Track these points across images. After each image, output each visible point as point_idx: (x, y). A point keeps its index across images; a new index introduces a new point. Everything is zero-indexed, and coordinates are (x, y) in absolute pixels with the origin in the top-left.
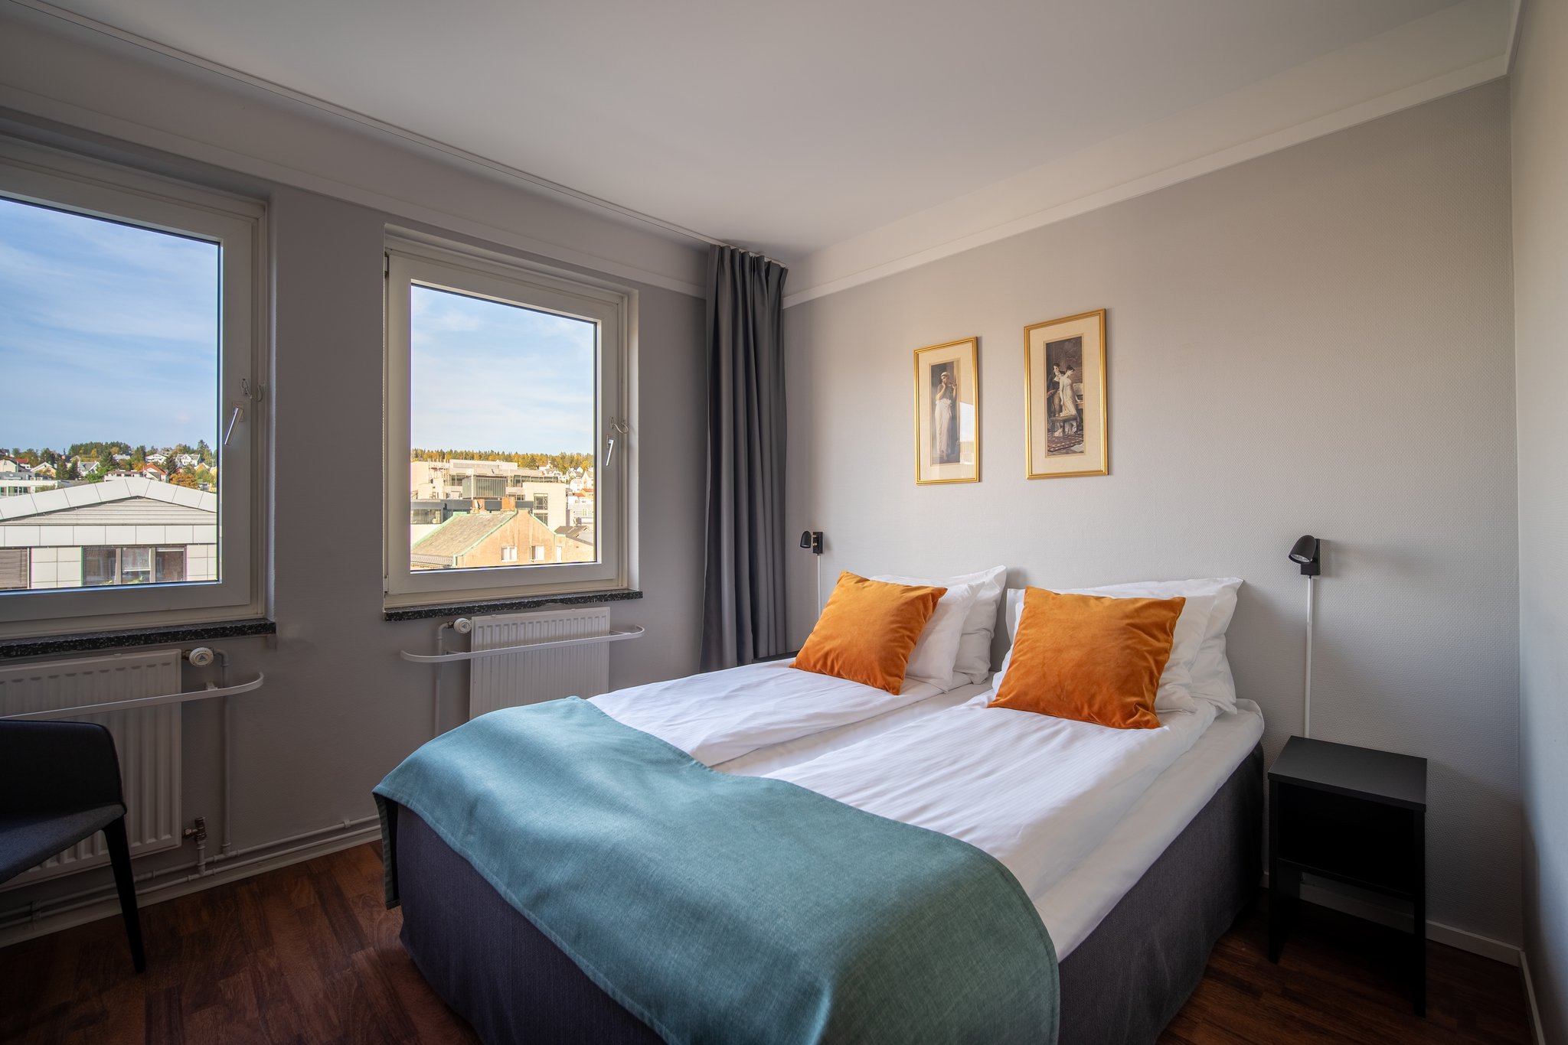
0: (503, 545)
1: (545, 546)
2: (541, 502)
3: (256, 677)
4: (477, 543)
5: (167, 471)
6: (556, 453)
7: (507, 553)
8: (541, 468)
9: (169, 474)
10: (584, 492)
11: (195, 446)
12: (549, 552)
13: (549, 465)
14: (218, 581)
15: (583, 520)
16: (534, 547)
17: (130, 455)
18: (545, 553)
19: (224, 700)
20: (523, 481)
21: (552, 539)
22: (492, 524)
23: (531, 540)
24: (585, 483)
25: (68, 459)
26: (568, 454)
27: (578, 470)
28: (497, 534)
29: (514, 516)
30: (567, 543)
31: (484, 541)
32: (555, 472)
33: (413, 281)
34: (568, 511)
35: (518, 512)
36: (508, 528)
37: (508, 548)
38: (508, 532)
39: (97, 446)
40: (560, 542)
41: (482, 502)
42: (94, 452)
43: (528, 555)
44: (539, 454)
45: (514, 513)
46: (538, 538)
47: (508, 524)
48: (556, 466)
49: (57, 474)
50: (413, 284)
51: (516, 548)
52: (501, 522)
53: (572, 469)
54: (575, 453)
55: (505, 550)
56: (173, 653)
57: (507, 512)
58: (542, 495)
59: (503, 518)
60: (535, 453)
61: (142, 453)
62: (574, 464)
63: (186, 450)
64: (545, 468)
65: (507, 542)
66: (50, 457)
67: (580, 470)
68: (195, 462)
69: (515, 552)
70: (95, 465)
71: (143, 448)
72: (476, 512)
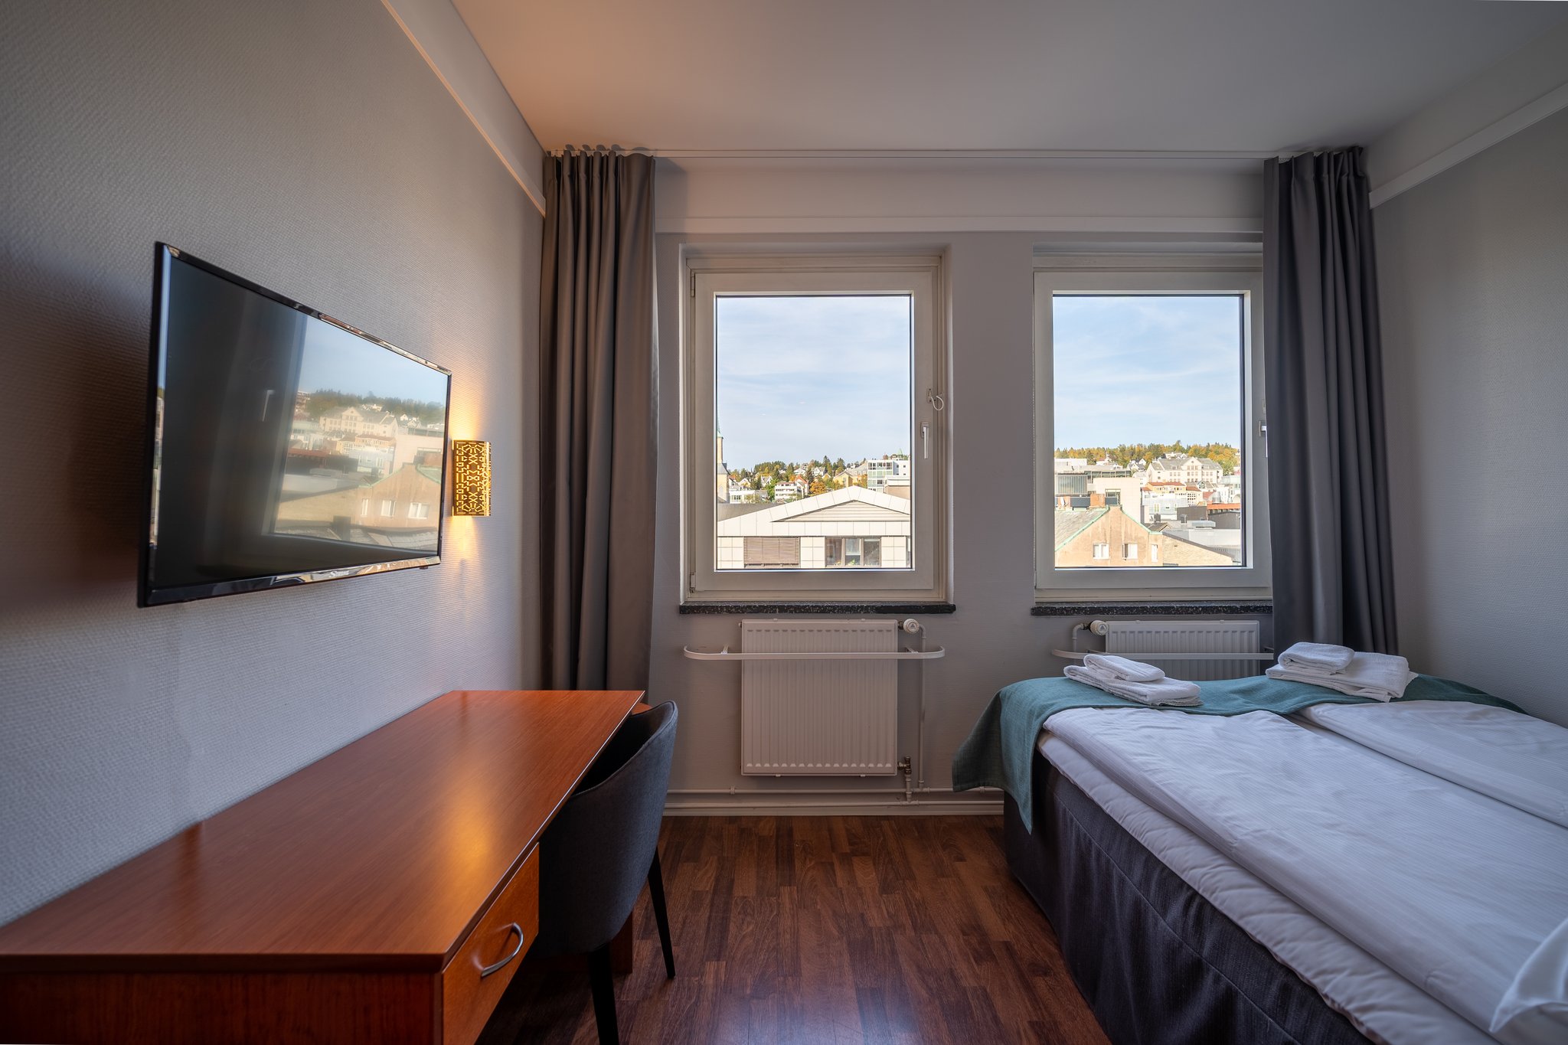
0: (1095, 542)
1: (1138, 543)
2: (1112, 499)
3: (938, 649)
4: (1070, 539)
5: (808, 481)
6: (1113, 446)
7: (1098, 550)
8: (1098, 463)
9: (809, 483)
10: (1150, 486)
11: (822, 461)
12: (1143, 550)
13: (1107, 459)
14: (911, 568)
15: (1162, 517)
16: (1126, 545)
17: (785, 470)
18: (1138, 552)
19: (920, 661)
20: (1093, 477)
21: (1146, 537)
22: (1081, 521)
23: (1123, 539)
24: (1150, 476)
25: (754, 474)
26: (1128, 445)
27: (1140, 463)
28: (1089, 531)
29: (1106, 513)
30: (1164, 541)
31: (1076, 539)
32: (1115, 466)
33: (1055, 292)
34: (1142, 507)
35: (1109, 509)
36: (1100, 525)
37: (1100, 545)
38: (1100, 529)
39: (768, 464)
40: (1156, 540)
41: (1068, 499)
42: (766, 470)
43: (1120, 553)
44: (1096, 448)
45: (1105, 510)
46: (1131, 535)
47: (1099, 521)
48: (1115, 460)
49: (751, 485)
50: (1054, 295)
51: (1108, 545)
52: (1091, 519)
53: (1133, 462)
54: (1135, 444)
55: (1096, 547)
56: (891, 623)
57: (1097, 509)
58: (1114, 491)
59: (1093, 515)
60: (1091, 447)
61: (792, 468)
62: (1135, 456)
63: (816, 464)
64: (1103, 462)
65: (1099, 539)
66: (746, 474)
67: (1143, 462)
68: (822, 473)
69: (1106, 549)
70: (770, 478)
71: (792, 464)
72: (1062, 509)
